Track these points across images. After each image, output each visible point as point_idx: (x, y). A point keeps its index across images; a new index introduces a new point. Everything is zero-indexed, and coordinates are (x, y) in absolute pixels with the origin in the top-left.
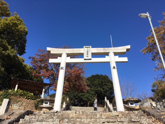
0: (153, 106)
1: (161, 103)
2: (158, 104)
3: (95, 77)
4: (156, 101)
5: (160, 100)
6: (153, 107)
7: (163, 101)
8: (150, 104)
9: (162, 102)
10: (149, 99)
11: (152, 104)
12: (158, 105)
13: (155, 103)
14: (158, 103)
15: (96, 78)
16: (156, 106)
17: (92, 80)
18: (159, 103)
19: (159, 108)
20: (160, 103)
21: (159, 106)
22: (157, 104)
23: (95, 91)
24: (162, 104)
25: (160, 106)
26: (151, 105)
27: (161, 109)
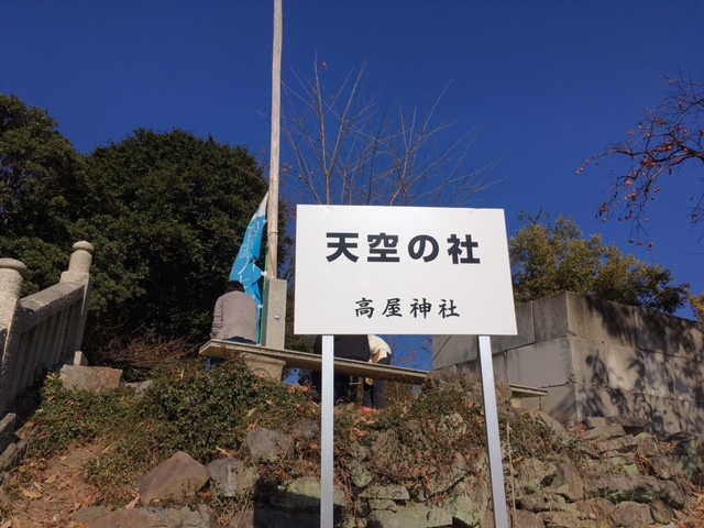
0: (614, 383)
1: (680, 358)
2: (650, 366)
3: (156, 148)
4: (635, 330)
5: (668, 331)
6: (605, 396)
7: (689, 345)
8: (589, 360)
9: (682, 350)
10: (578, 308)
11: (604, 369)
12: (651, 382)
13: (630, 351)
14: (650, 352)
15: (163, 156)
16: (638, 384)
17: (127, 164)
18: (659, 357)
19: (661, 408)
20: (666, 356)
21: (663, 391)
22: (642, 372)
23: (132, 242)
24: (688, 372)
25: (670, 386)
26: (588, 372)
27: (678, 415)
